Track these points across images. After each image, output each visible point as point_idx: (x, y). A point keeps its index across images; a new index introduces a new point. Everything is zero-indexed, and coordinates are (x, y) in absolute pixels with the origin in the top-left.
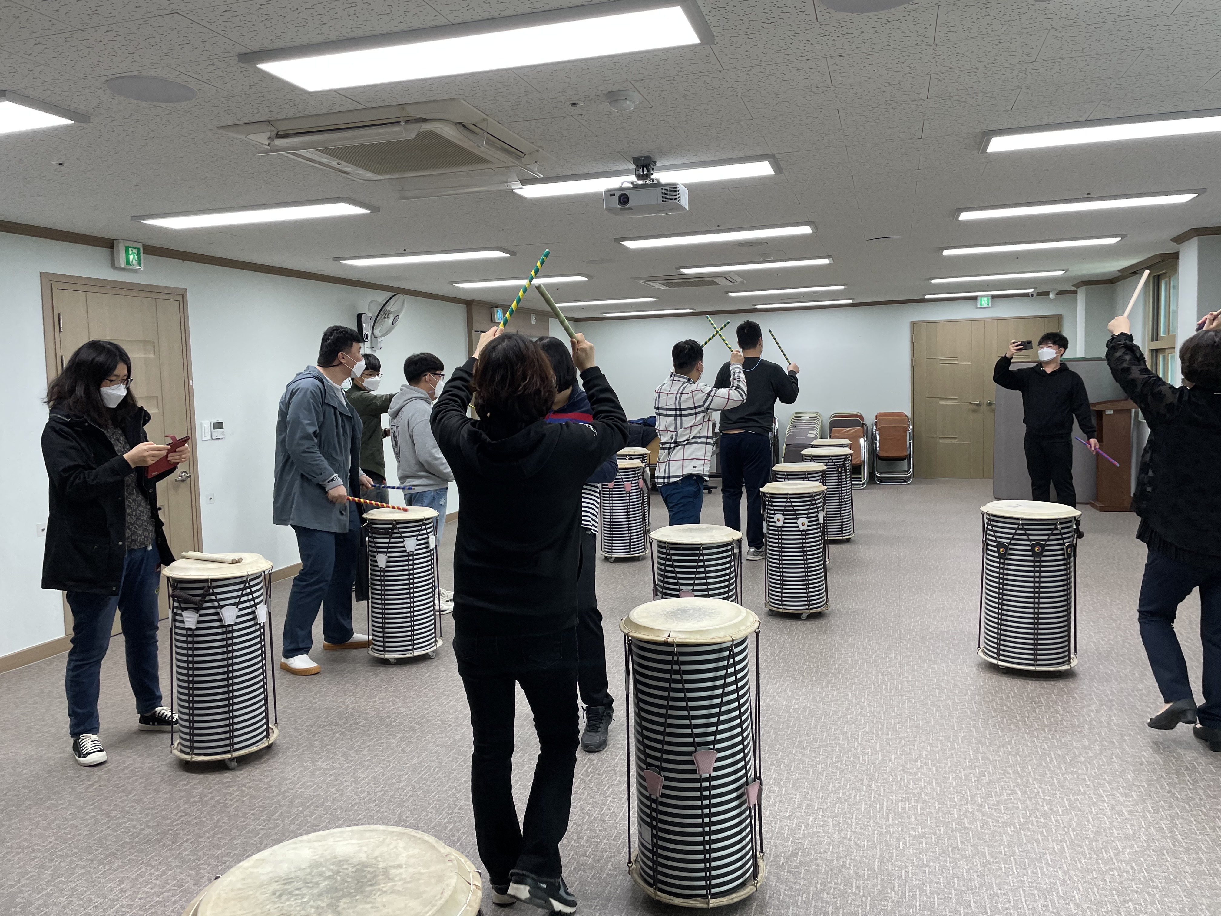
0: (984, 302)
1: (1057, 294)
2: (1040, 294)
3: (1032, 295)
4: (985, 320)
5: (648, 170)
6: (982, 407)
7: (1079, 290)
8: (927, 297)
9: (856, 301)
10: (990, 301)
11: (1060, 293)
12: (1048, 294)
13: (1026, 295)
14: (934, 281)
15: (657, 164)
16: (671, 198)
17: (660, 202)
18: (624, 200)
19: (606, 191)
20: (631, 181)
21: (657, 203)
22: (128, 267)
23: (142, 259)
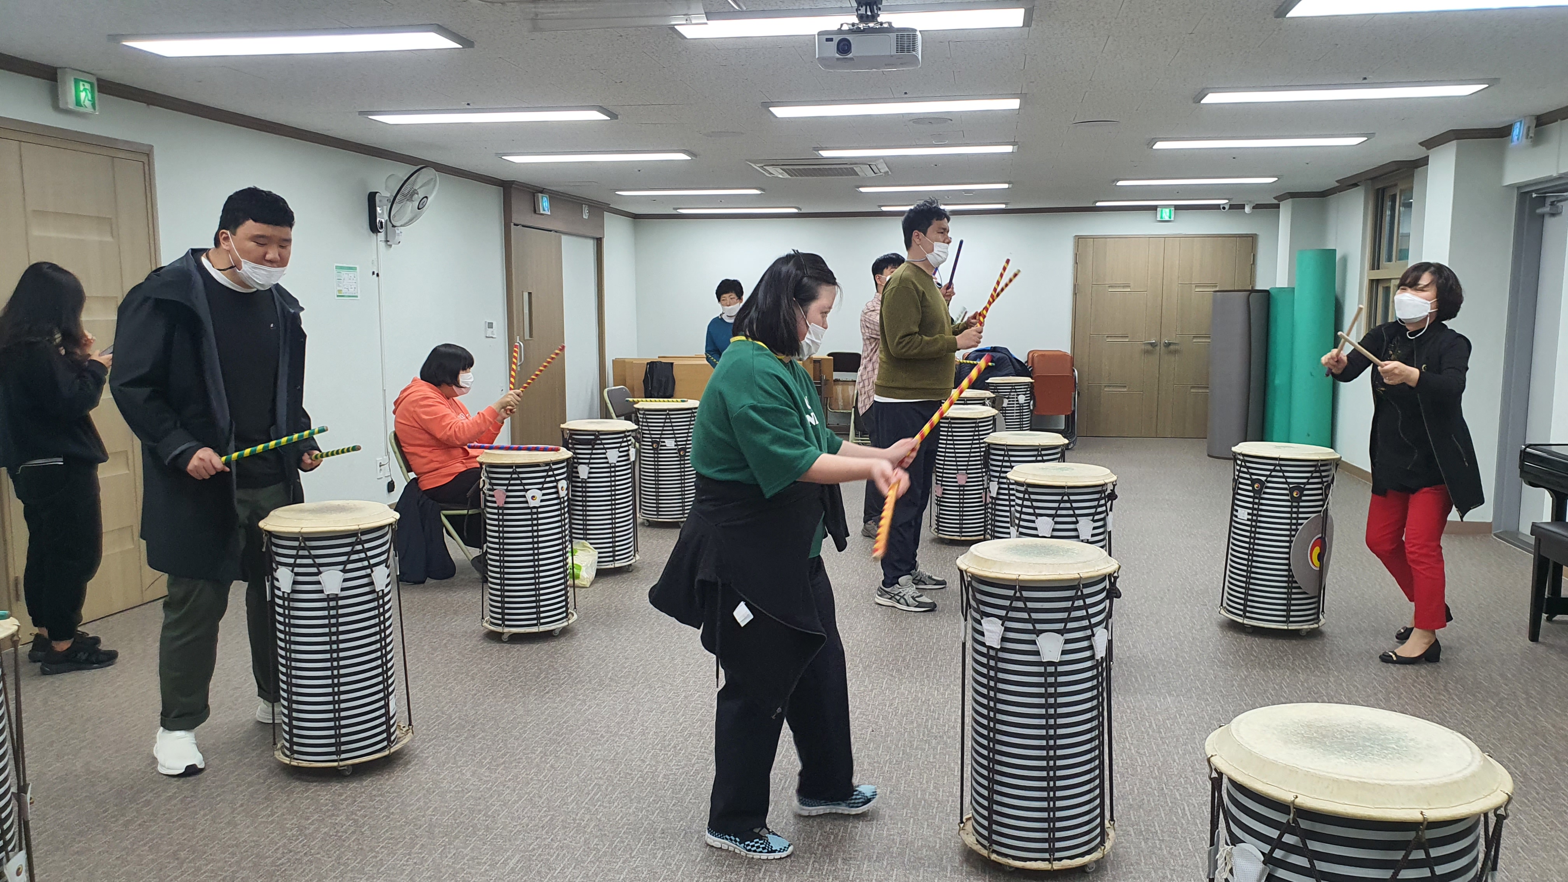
0: (1166, 214)
1: (1254, 208)
2: (1232, 207)
3: (1224, 208)
4: (1165, 237)
5: (873, 10)
6: (1158, 348)
7: (1281, 203)
8: (1098, 204)
9: (1010, 207)
10: (1172, 212)
11: (1257, 207)
12: (1242, 207)
13: (1217, 207)
14: (1120, 183)
16: (909, 46)
17: (894, 52)
18: (844, 47)
19: (820, 34)
20: (851, 22)
21: (888, 54)
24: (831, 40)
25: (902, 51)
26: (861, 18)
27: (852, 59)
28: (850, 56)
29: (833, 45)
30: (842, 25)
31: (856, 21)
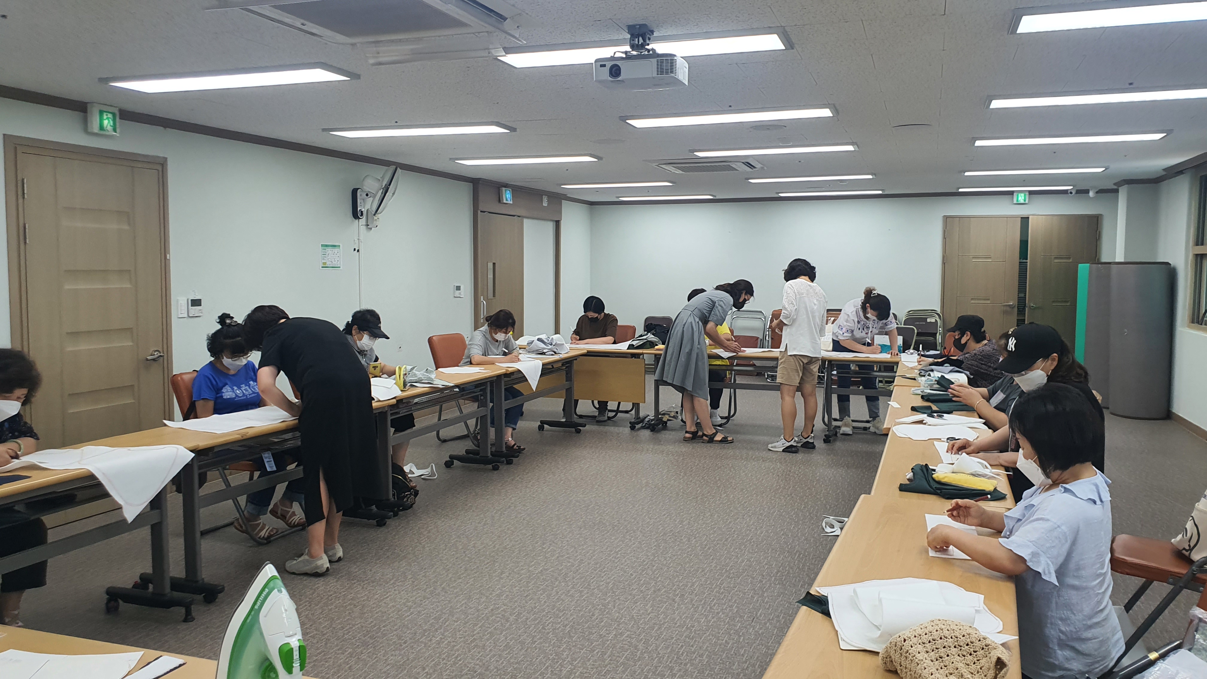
1: (1097, 193)
2: (1079, 192)
3: (1071, 193)
4: (1021, 217)
5: (644, 40)
6: (1015, 309)
7: (1121, 190)
9: (885, 193)
10: (1027, 197)
11: (1100, 192)
12: (1087, 192)
13: (1065, 192)
15: (655, 34)
16: (667, 70)
17: (655, 75)
18: (615, 71)
19: (597, 61)
20: (624, 50)
21: (651, 76)
22: (102, 132)
23: (118, 124)
24: (604, 66)
25: (662, 73)
26: (633, 47)
27: (622, 81)
28: (619, 79)
29: (607, 70)
30: (615, 53)
31: (628, 48)
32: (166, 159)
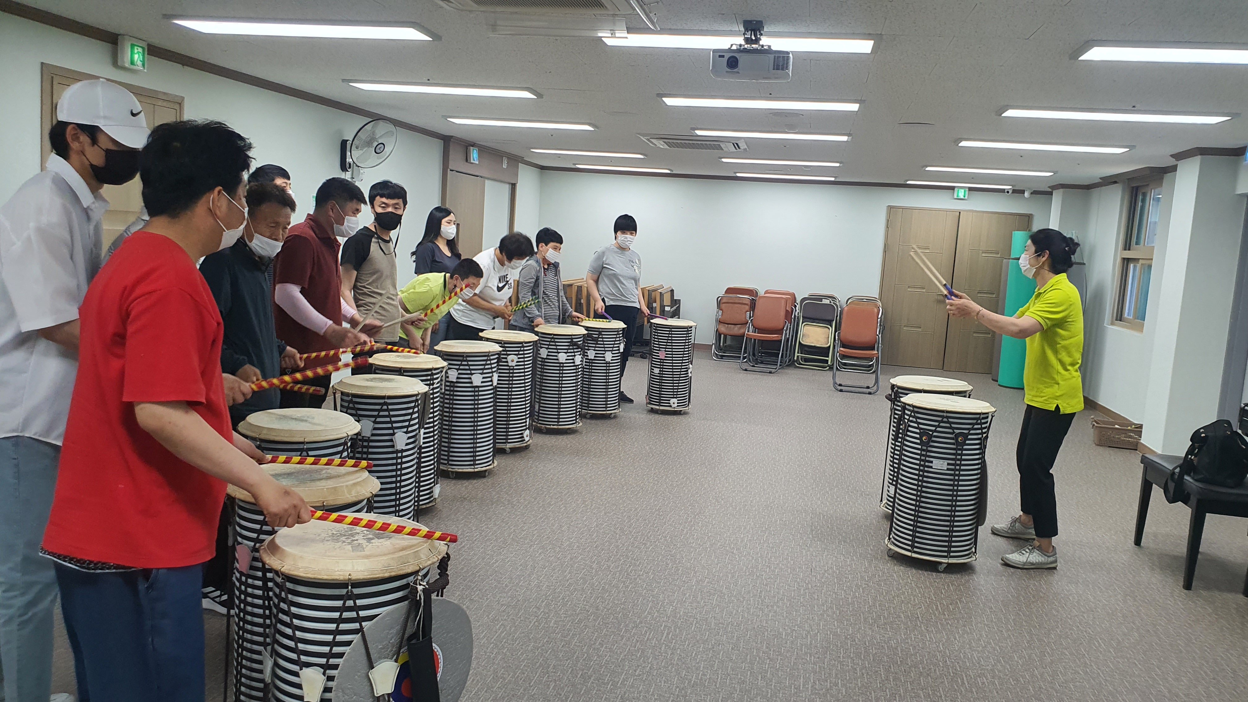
0: (961, 194)
1: (1032, 193)
2: (1014, 191)
3: (1008, 192)
4: (960, 212)
5: (756, 35)
7: (1054, 192)
8: (909, 182)
9: (838, 180)
10: (967, 193)
12: (1023, 192)
13: (1003, 191)
14: (928, 169)
15: (765, 29)
16: (783, 66)
17: (771, 70)
18: (732, 62)
19: (715, 51)
20: (739, 43)
22: (132, 67)
23: (146, 60)
24: (723, 56)
25: (778, 69)
26: (748, 41)
27: (738, 72)
28: (736, 70)
29: (724, 61)
30: (732, 45)
31: (743, 43)
32: (184, 98)
